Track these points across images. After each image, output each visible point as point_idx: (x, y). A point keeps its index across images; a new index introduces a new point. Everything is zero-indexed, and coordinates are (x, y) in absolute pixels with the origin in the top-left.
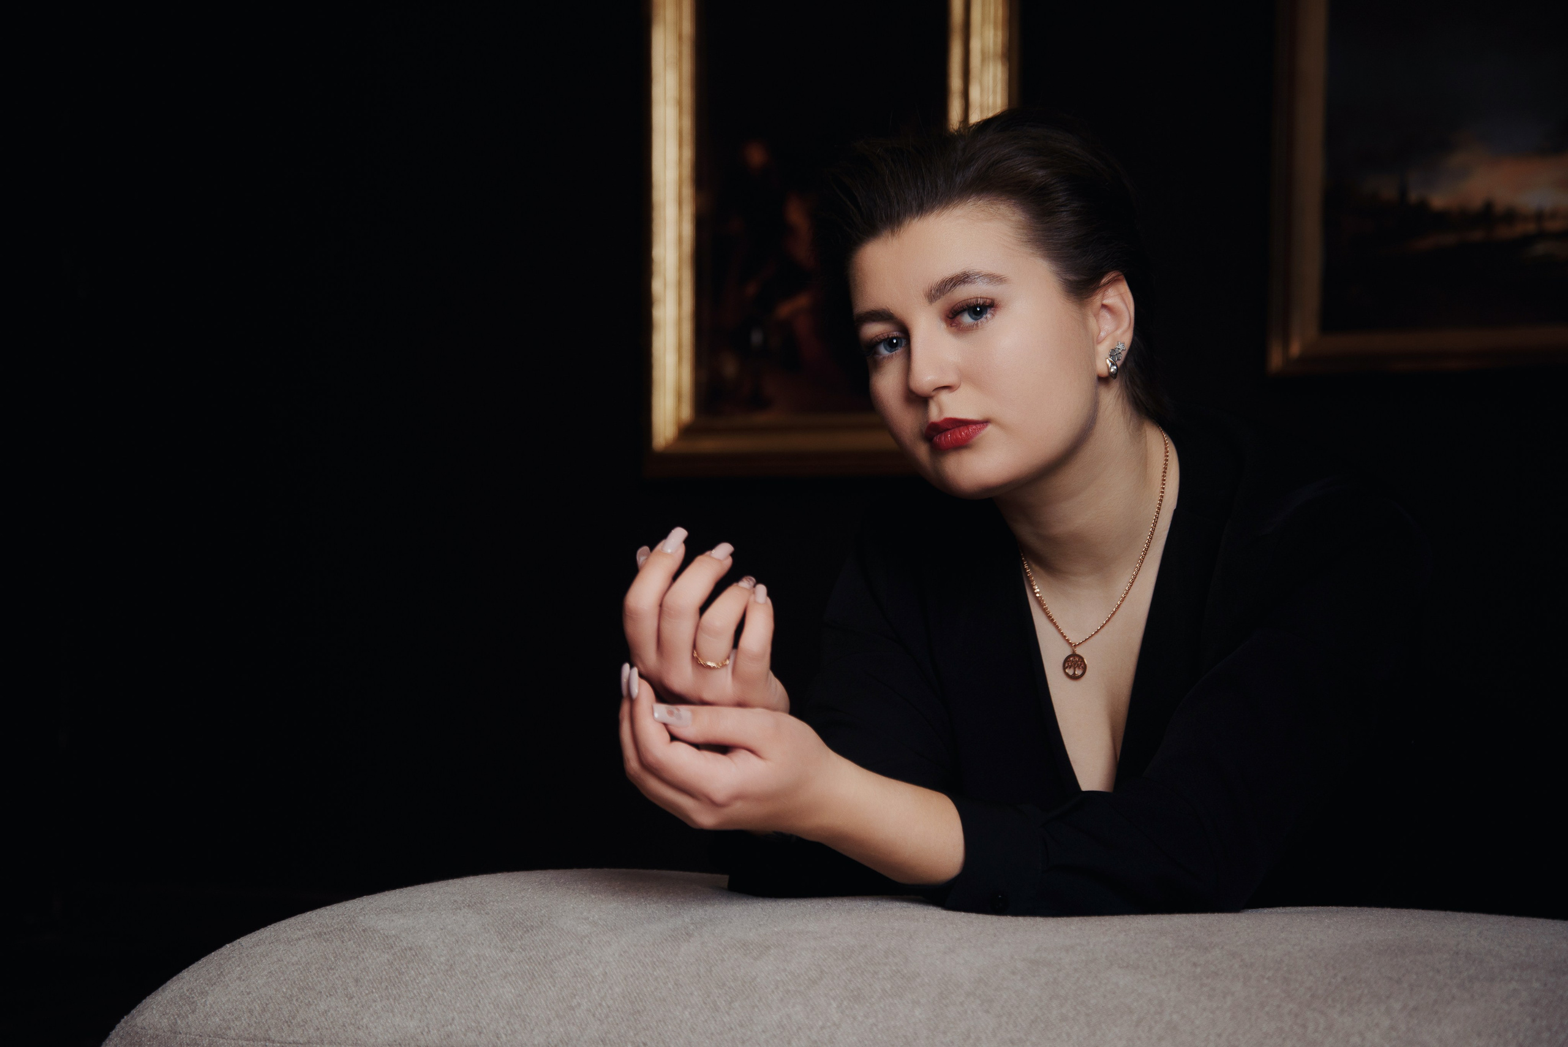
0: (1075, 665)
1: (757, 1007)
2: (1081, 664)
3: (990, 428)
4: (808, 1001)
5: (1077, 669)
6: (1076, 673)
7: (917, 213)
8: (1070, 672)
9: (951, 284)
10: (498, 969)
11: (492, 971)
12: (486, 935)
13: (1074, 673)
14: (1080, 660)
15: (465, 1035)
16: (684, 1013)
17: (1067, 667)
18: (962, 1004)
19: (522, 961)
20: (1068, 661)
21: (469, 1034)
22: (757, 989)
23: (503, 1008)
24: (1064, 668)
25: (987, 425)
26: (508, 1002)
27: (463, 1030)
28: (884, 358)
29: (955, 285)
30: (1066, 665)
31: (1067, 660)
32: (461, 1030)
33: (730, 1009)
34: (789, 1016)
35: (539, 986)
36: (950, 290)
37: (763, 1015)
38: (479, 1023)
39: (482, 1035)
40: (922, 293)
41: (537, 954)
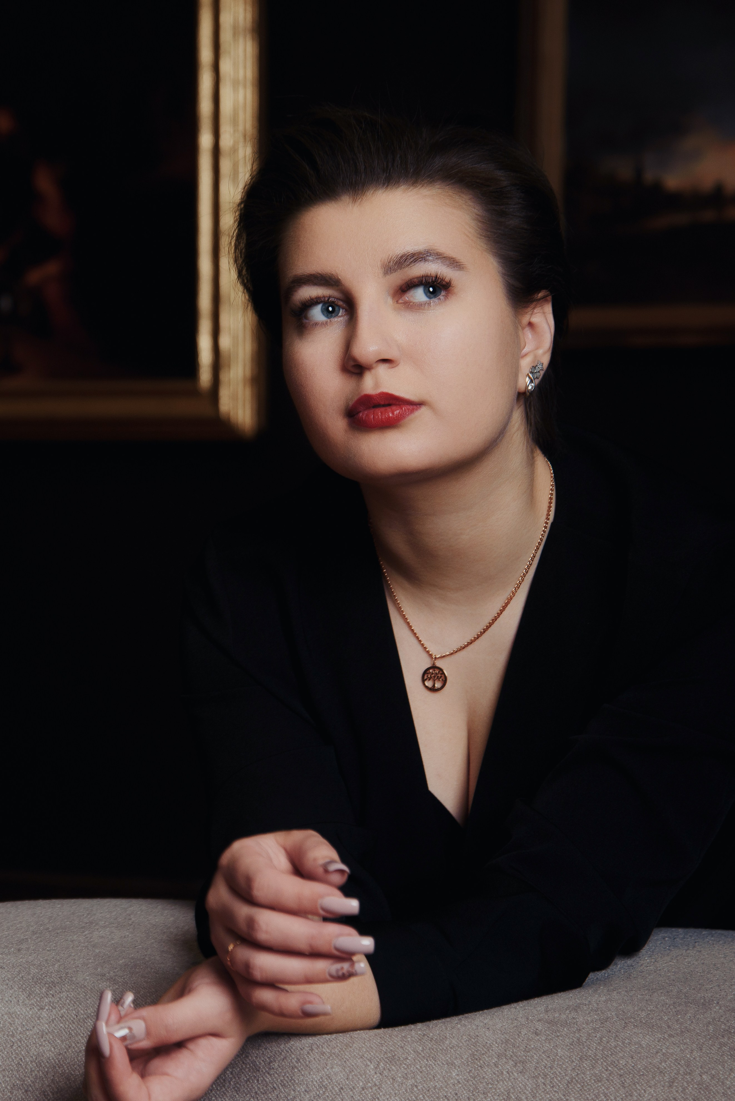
0: (435, 678)
1: (296, 1067)
2: (441, 677)
3: (423, 410)
4: (345, 1062)
5: (436, 682)
6: (436, 686)
7: (384, 184)
8: (429, 684)
9: (412, 260)
10: (33, 1027)
11: (28, 1030)
12: (11, 991)
13: (434, 686)
14: (441, 672)
15: (12, 1093)
16: (226, 1073)
17: (426, 679)
18: (496, 1065)
19: (55, 1019)
20: (428, 673)
21: (15, 1092)
22: (292, 1050)
23: (46, 1066)
24: (423, 681)
25: (421, 407)
26: (50, 1060)
27: (9, 1088)
28: (316, 324)
29: (415, 261)
30: (425, 678)
31: (426, 672)
32: (6, 1088)
33: (270, 1069)
34: (329, 1077)
35: (78, 1045)
36: (409, 265)
37: (302, 1075)
38: (24, 1081)
39: (29, 1093)
40: (379, 263)
41: (68, 1012)
